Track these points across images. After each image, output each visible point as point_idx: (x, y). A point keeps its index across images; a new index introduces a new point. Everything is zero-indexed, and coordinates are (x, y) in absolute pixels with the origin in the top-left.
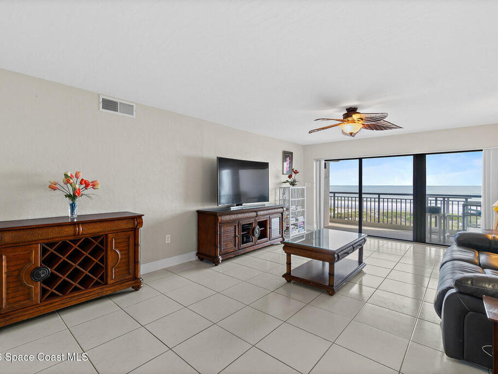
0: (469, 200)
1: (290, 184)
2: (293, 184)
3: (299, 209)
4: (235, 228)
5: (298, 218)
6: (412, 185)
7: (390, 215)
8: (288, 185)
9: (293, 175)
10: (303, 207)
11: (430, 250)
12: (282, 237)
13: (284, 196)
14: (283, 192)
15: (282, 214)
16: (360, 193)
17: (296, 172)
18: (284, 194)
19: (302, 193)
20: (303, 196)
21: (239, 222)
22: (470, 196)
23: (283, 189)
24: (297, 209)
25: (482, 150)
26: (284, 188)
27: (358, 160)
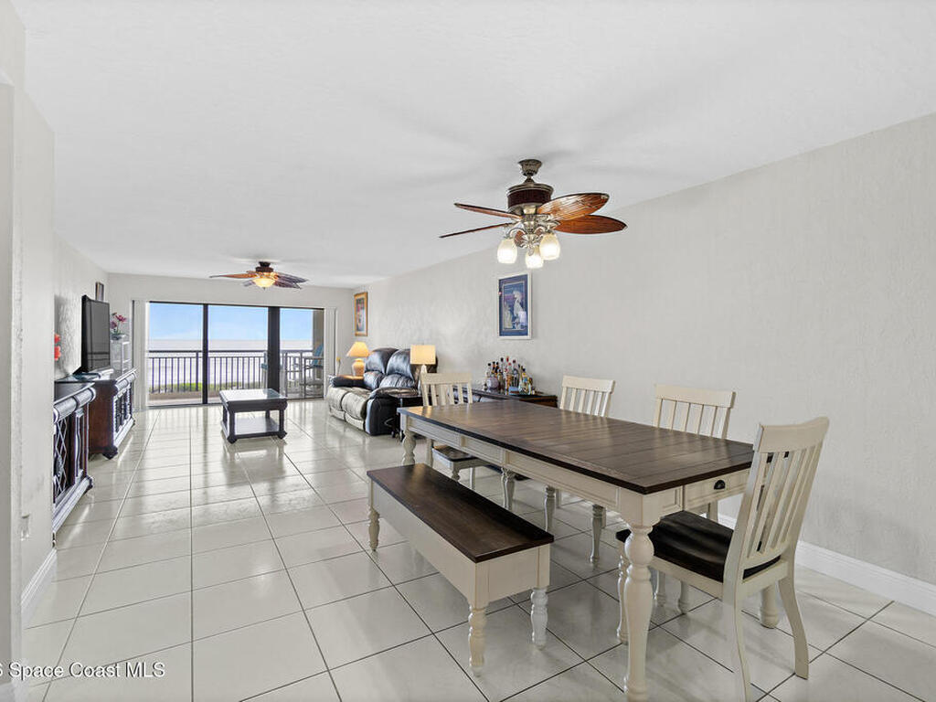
16: (206, 352)
17: (121, 319)
25: (324, 309)
27: (202, 306)
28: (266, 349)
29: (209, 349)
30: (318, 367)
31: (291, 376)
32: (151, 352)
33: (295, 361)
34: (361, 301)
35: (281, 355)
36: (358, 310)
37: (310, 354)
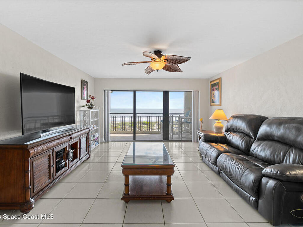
0: (180, 116)
1: (88, 107)
2: (90, 107)
3: (96, 128)
4: (49, 159)
5: (95, 134)
6: (163, 108)
7: (121, 124)
8: (86, 108)
9: (91, 100)
10: (97, 126)
11: (172, 144)
12: (88, 153)
13: (85, 118)
14: (83, 114)
15: (88, 134)
16: (135, 114)
17: (93, 98)
18: (84, 116)
19: (96, 115)
20: (97, 117)
21: (53, 150)
22: (181, 114)
23: (83, 112)
24: (94, 128)
25: (192, 91)
26: (85, 111)
27: (133, 92)
28: (163, 113)
29: (136, 113)
30: (188, 123)
31: (174, 128)
32: (111, 113)
33: (176, 118)
34: (216, 85)
35: (170, 116)
36: (213, 90)
37: (183, 115)
